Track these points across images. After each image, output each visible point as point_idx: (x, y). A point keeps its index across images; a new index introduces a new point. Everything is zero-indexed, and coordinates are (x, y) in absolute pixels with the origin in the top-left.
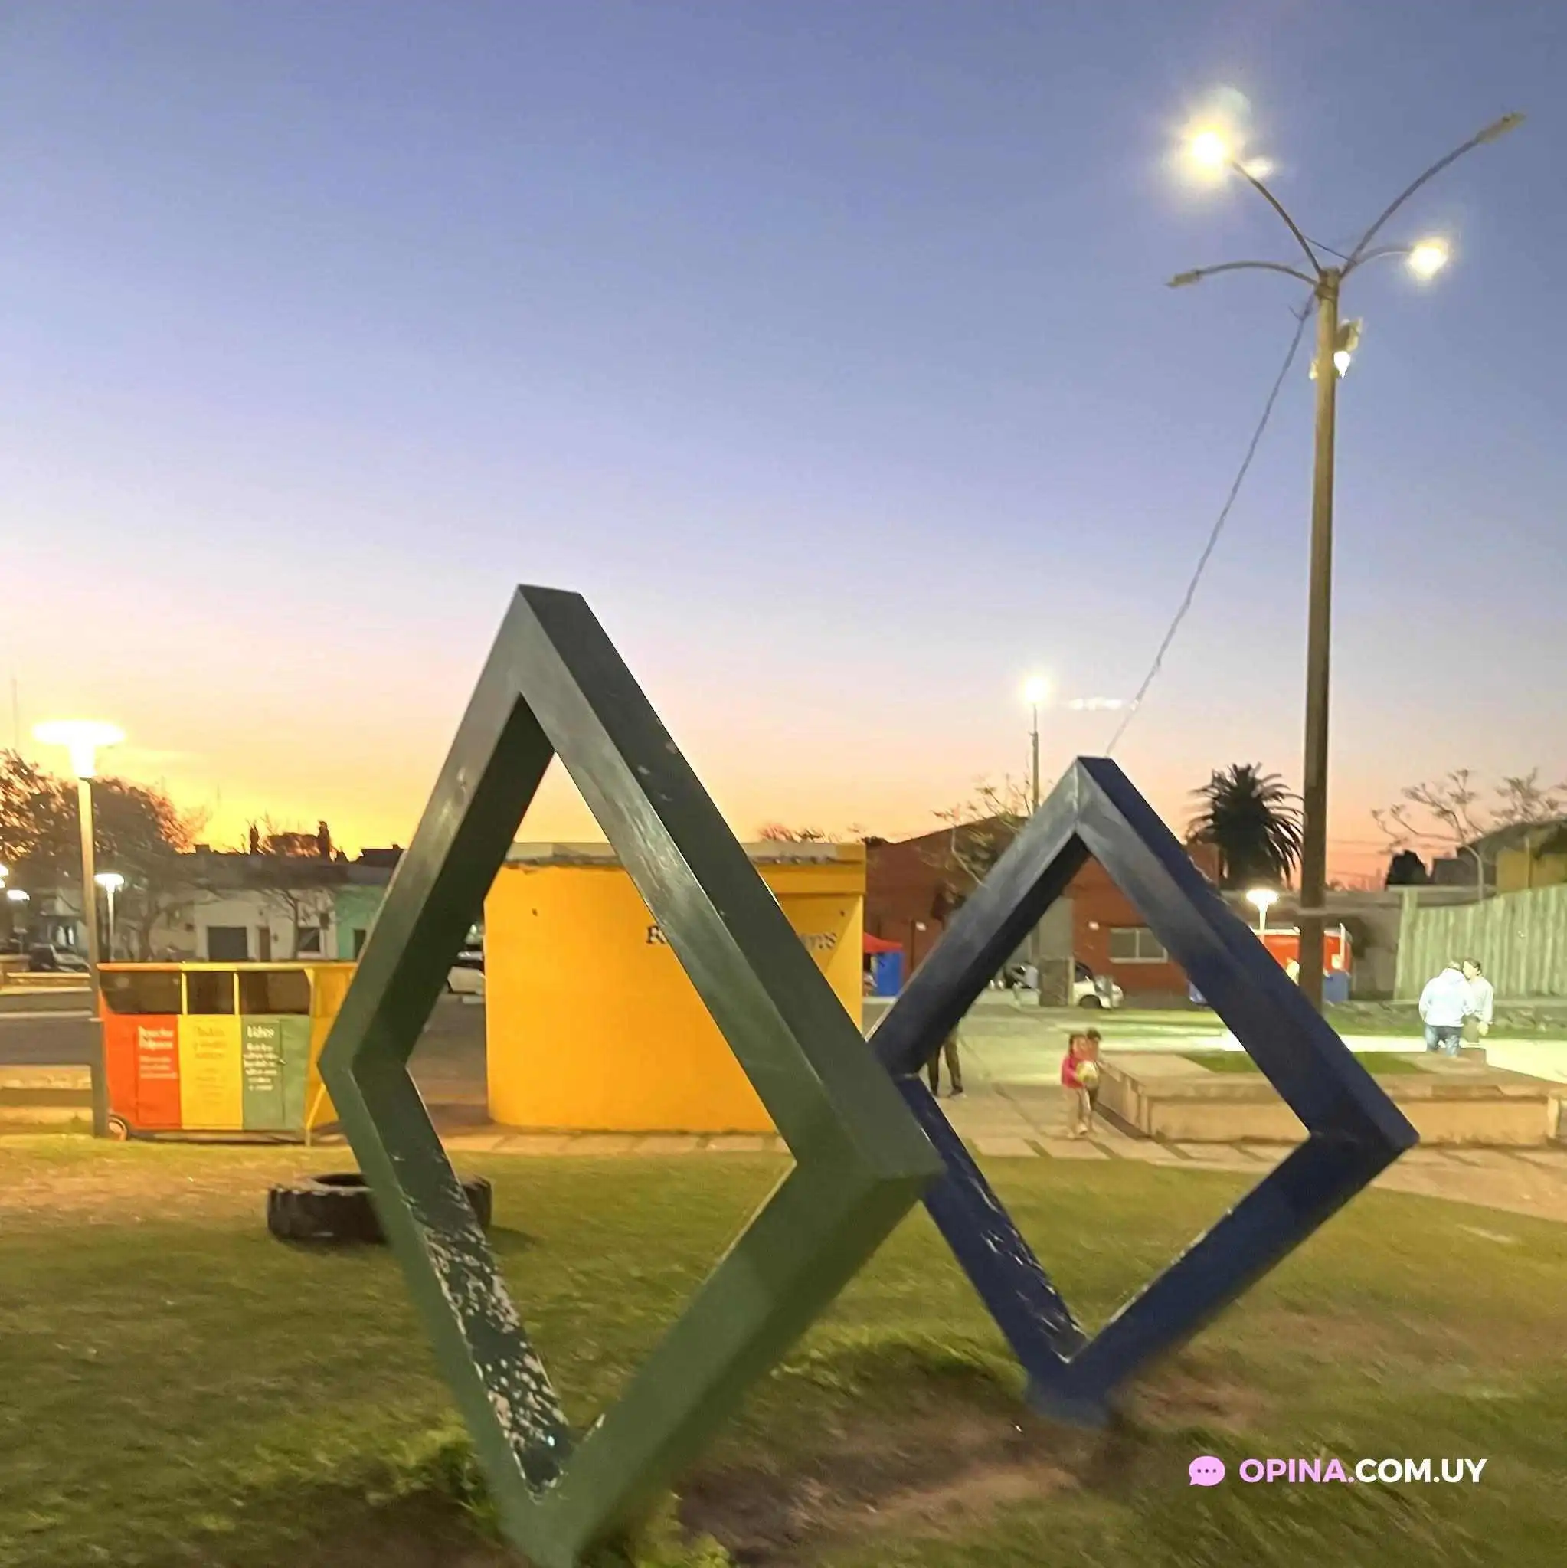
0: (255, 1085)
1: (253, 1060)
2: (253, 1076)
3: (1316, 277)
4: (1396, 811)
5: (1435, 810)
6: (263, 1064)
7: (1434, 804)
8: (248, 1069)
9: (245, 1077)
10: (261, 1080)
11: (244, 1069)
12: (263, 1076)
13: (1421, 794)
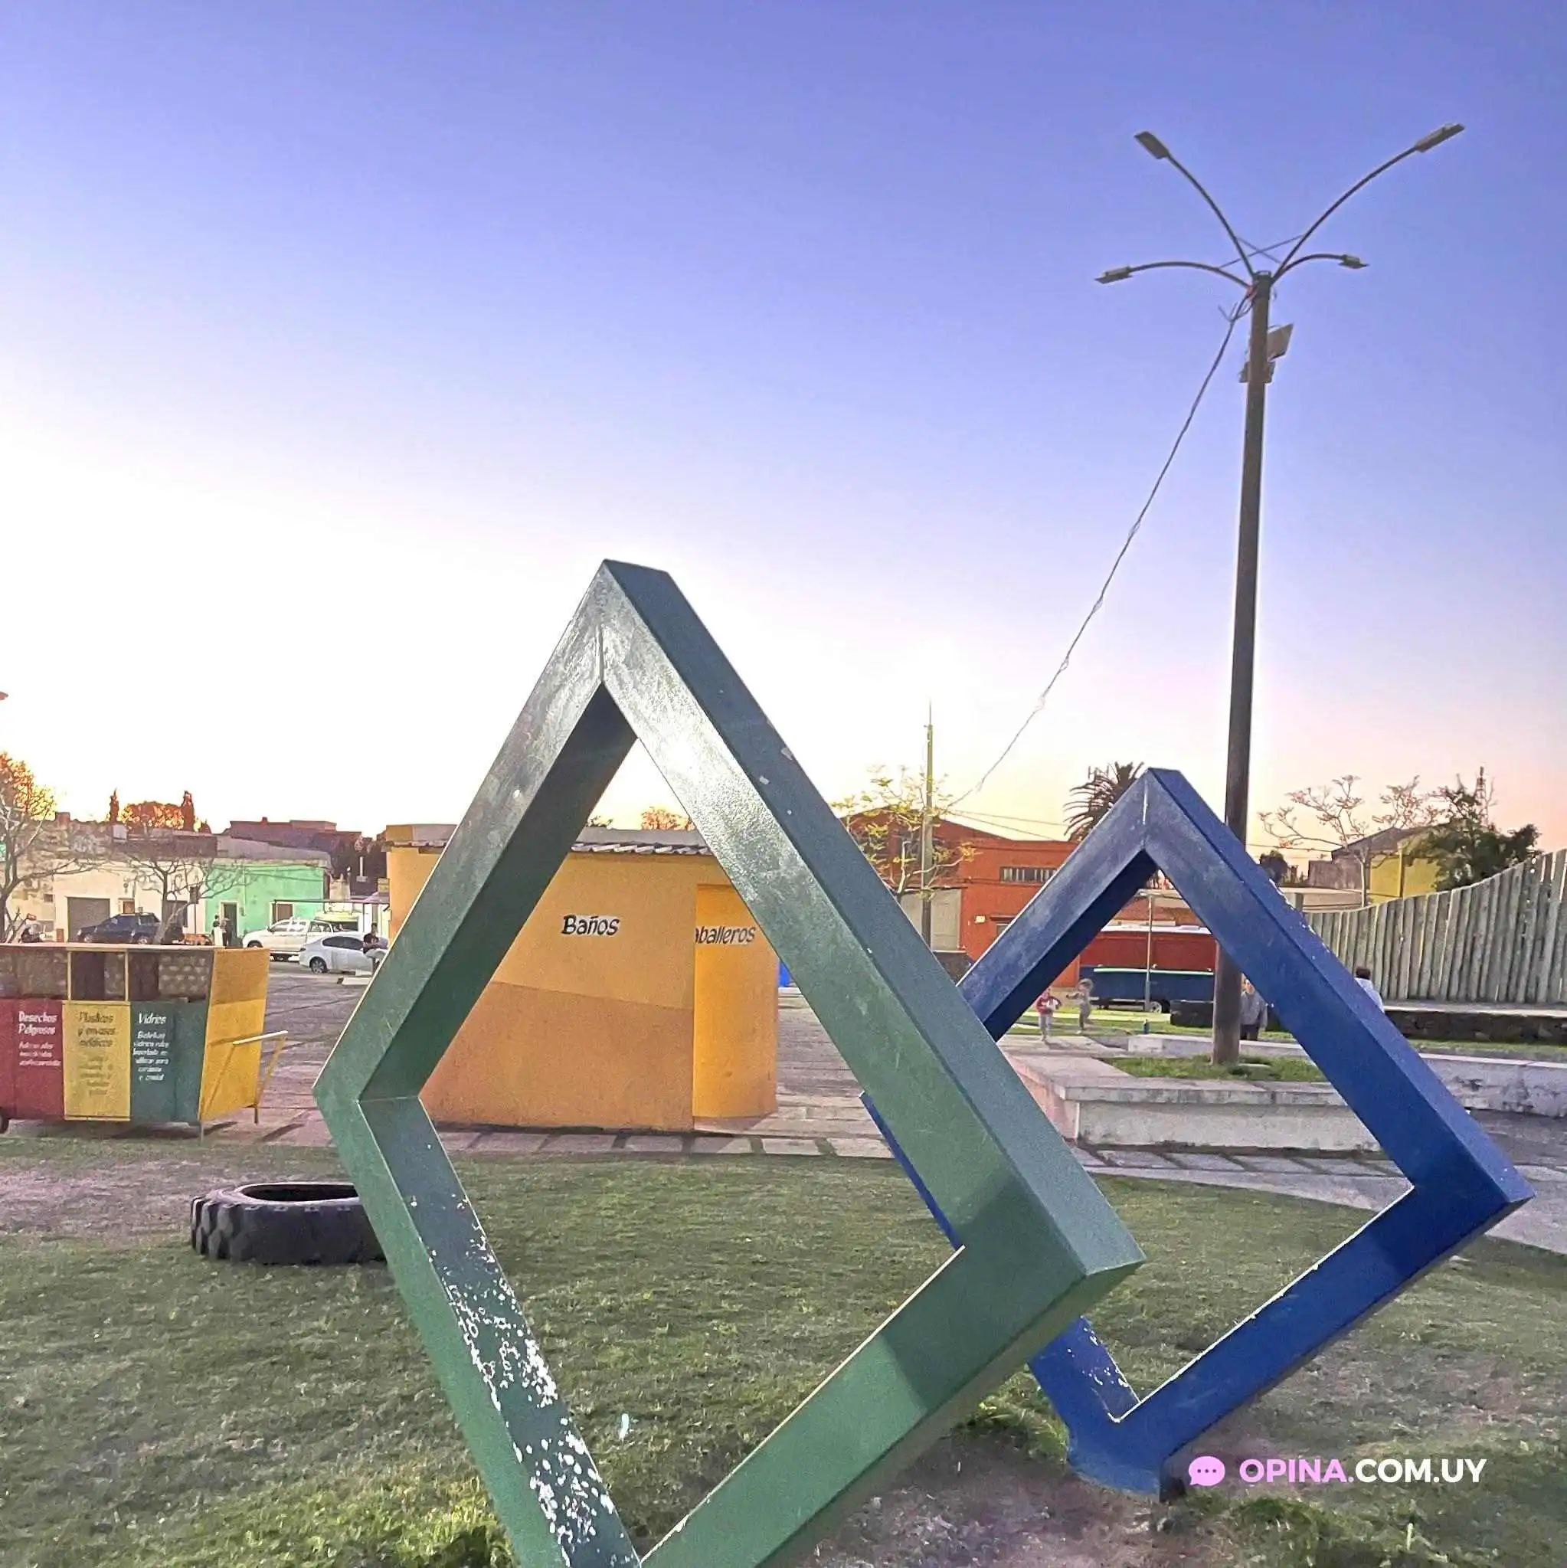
0: (145, 1074)
1: (144, 1048)
2: (143, 1065)
3: (1249, 280)
4: (1283, 814)
5: (1321, 814)
6: (154, 1053)
7: (1319, 808)
8: (138, 1057)
9: (133, 1064)
10: (151, 1070)
11: (133, 1058)
12: (153, 1065)
13: (1307, 798)
